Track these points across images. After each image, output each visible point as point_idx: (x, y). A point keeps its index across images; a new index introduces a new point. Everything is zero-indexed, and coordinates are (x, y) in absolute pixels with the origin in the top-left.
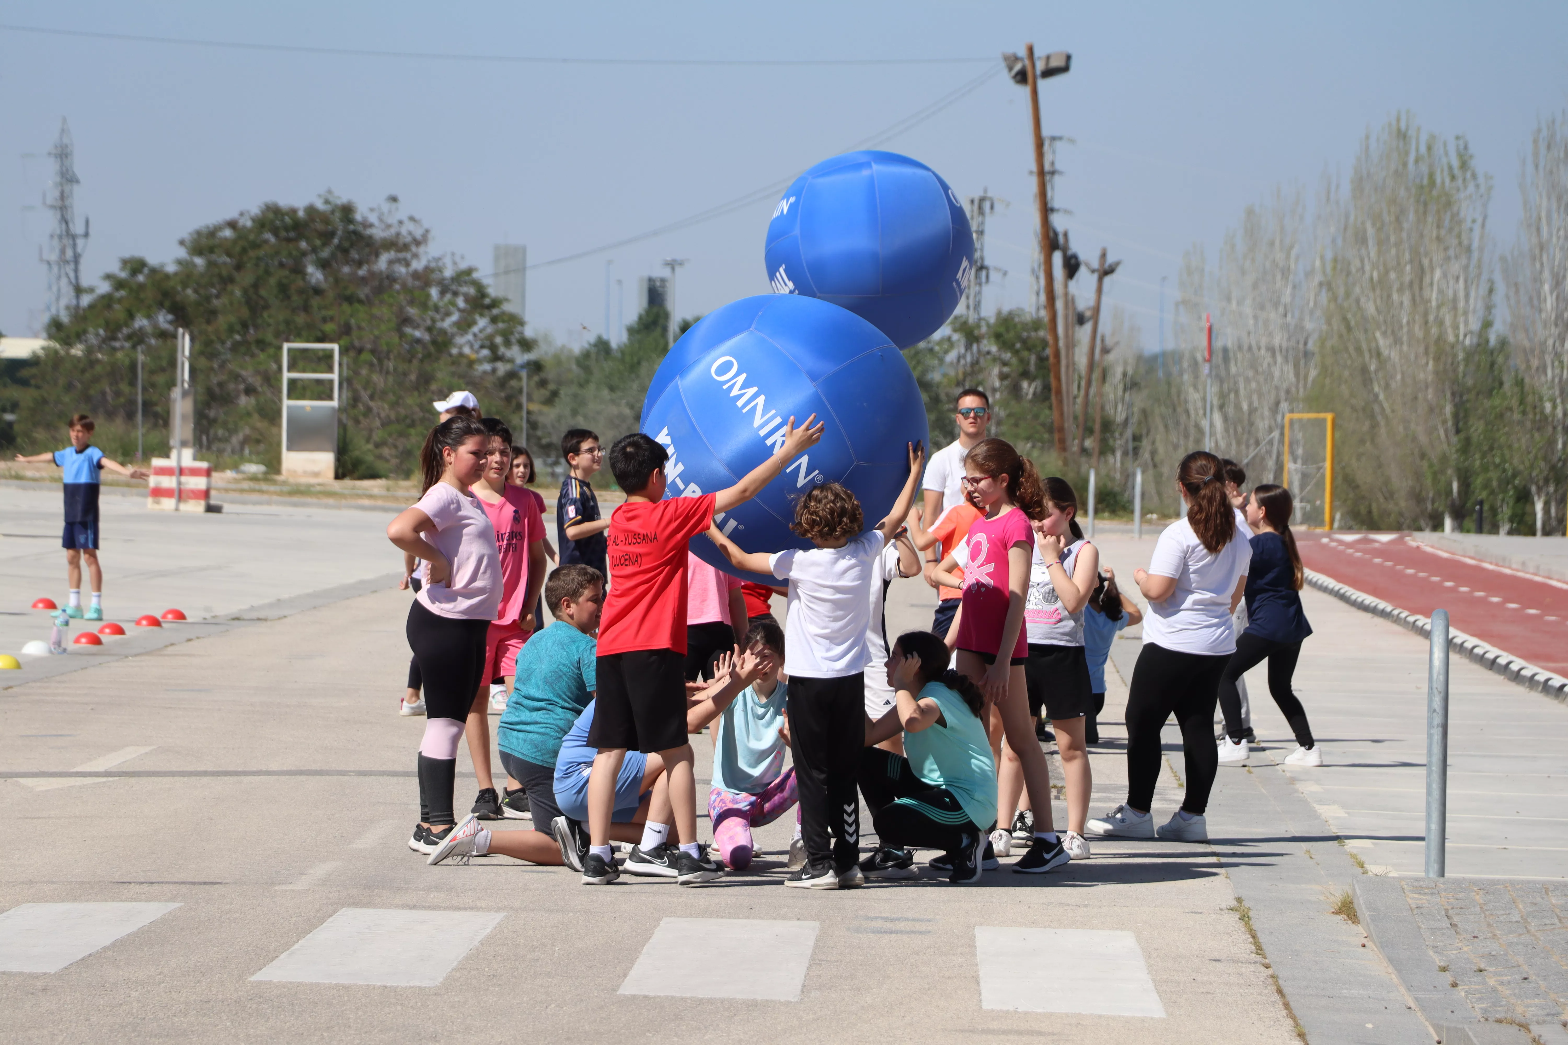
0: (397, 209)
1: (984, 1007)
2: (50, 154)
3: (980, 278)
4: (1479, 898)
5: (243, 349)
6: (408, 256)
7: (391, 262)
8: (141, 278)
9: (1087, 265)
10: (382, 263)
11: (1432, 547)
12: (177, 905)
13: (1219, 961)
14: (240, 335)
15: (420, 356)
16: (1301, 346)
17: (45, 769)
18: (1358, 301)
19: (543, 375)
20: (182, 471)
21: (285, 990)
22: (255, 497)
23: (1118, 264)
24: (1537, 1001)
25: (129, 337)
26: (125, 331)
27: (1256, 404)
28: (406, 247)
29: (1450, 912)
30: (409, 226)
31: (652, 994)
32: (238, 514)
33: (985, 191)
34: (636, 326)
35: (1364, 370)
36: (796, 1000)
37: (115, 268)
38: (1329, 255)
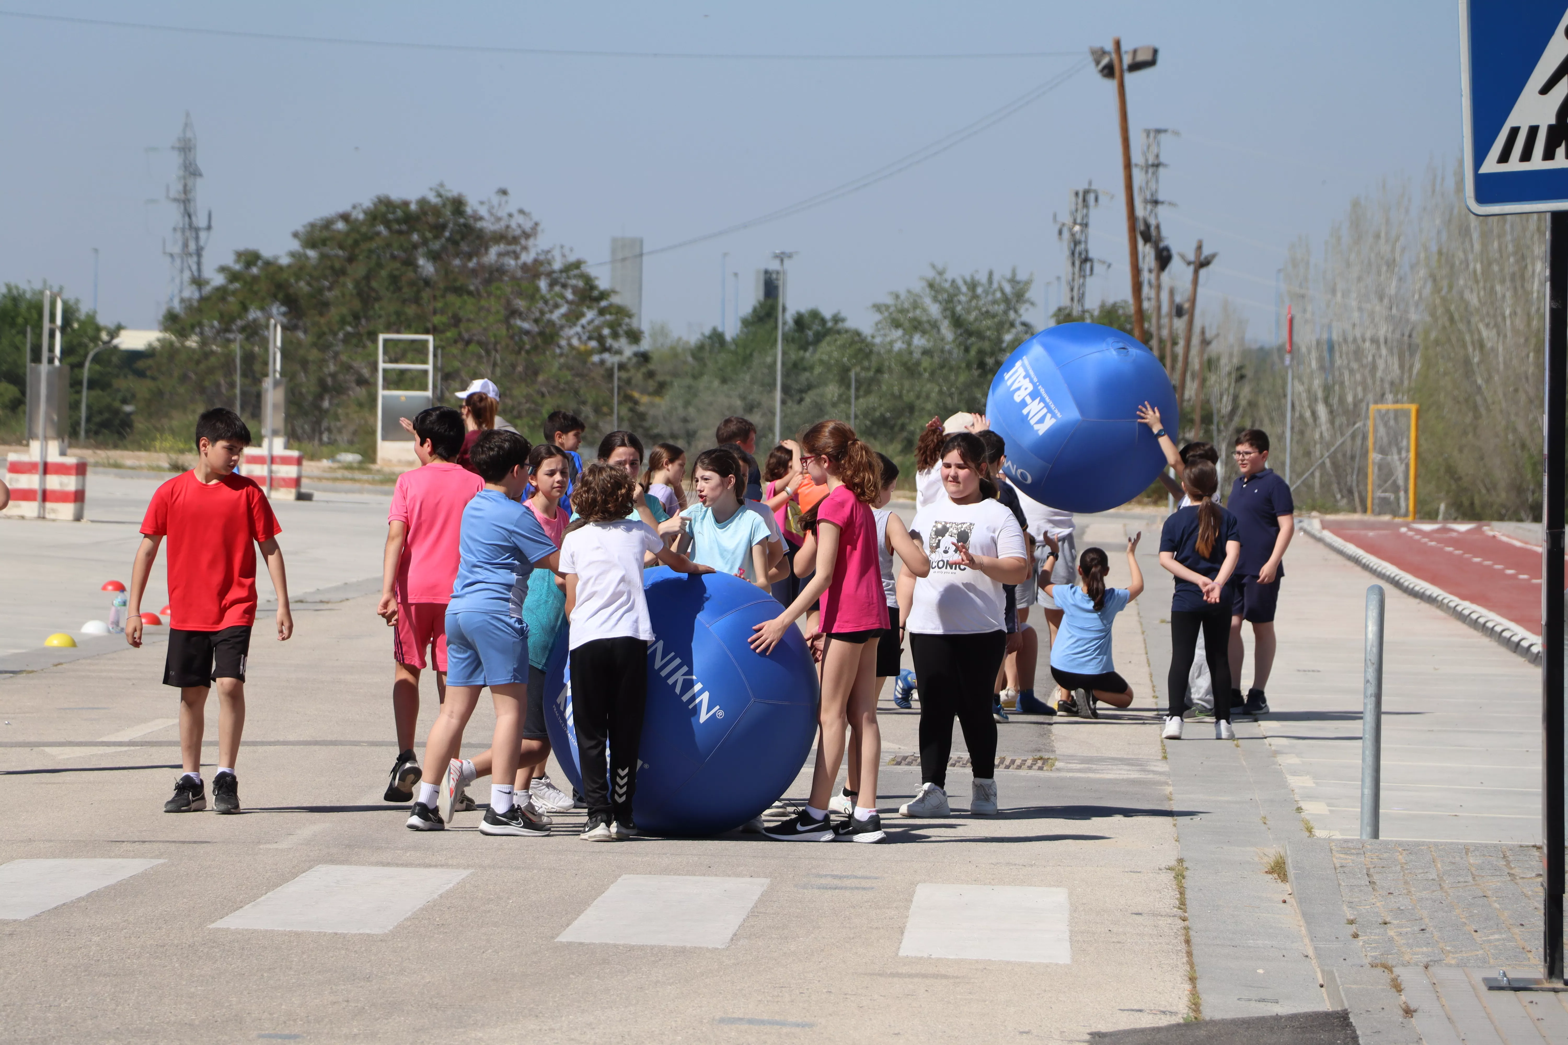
0: (507, 202)
1: (900, 954)
2: (173, 148)
3: (1084, 271)
4: (1401, 858)
5: (354, 341)
6: (518, 248)
7: (500, 255)
8: (255, 270)
9: (1183, 257)
10: (492, 255)
11: (1509, 536)
12: (161, 861)
13: (1140, 914)
14: (352, 327)
15: (528, 347)
16: (1406, 338)
17: (72, 739)
18: (1461, 294)
19: (651, 366)
20: (273, 460)
21: (239, 936)
22: (348, 485)
23: (1214, 256)
24: (1425, 949)
25: (243, 329)
26: (239, 323)
27: (1360, 395)
28: (515, 240)
29: (1372, 870)
30: (519, 219)
31: (587, 941)
32: (327, 502)
33: (1090, 183)
34: (750, 318)
35: (1467, 362)
36: (723, 947)
37: (229, 261)
38: (1434, 248)
